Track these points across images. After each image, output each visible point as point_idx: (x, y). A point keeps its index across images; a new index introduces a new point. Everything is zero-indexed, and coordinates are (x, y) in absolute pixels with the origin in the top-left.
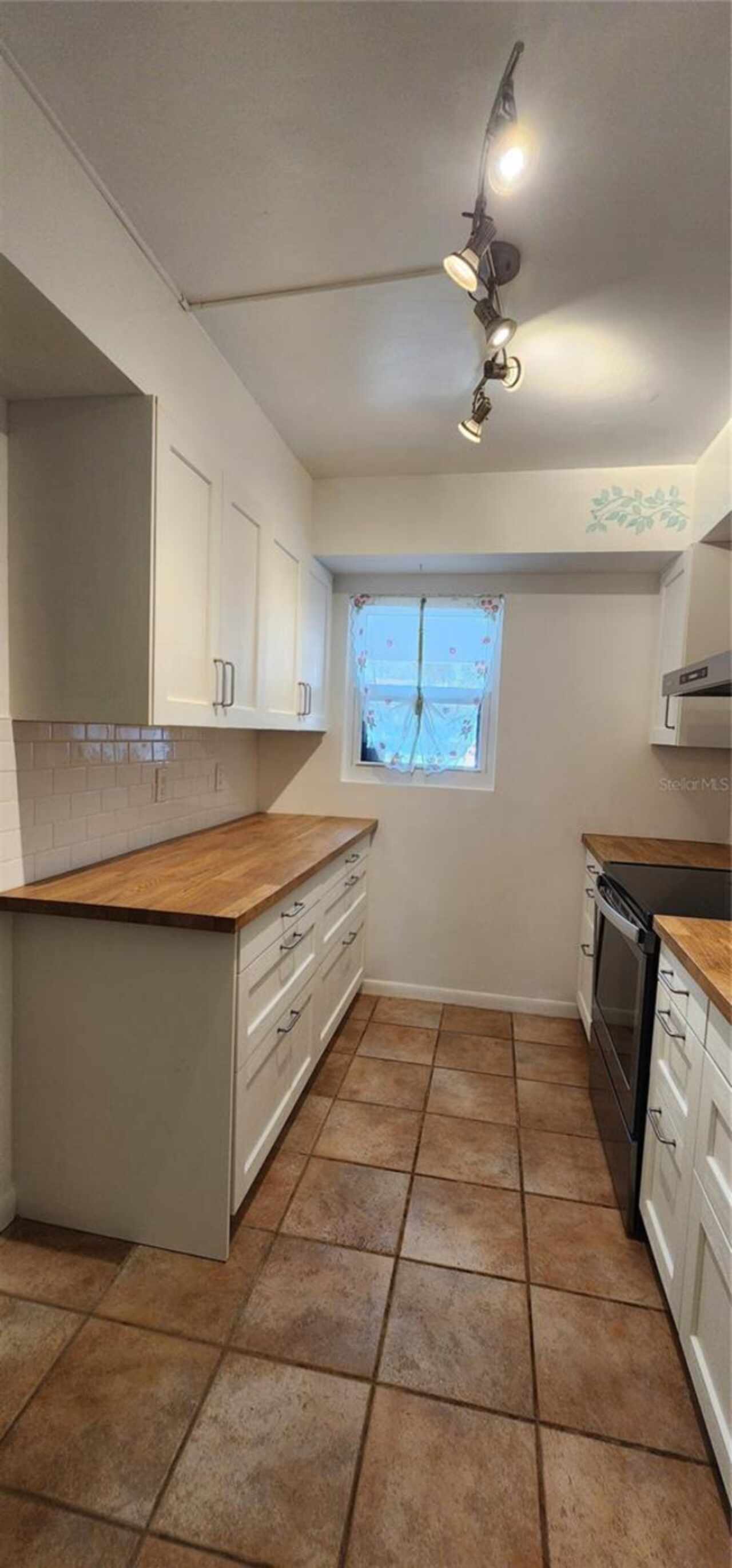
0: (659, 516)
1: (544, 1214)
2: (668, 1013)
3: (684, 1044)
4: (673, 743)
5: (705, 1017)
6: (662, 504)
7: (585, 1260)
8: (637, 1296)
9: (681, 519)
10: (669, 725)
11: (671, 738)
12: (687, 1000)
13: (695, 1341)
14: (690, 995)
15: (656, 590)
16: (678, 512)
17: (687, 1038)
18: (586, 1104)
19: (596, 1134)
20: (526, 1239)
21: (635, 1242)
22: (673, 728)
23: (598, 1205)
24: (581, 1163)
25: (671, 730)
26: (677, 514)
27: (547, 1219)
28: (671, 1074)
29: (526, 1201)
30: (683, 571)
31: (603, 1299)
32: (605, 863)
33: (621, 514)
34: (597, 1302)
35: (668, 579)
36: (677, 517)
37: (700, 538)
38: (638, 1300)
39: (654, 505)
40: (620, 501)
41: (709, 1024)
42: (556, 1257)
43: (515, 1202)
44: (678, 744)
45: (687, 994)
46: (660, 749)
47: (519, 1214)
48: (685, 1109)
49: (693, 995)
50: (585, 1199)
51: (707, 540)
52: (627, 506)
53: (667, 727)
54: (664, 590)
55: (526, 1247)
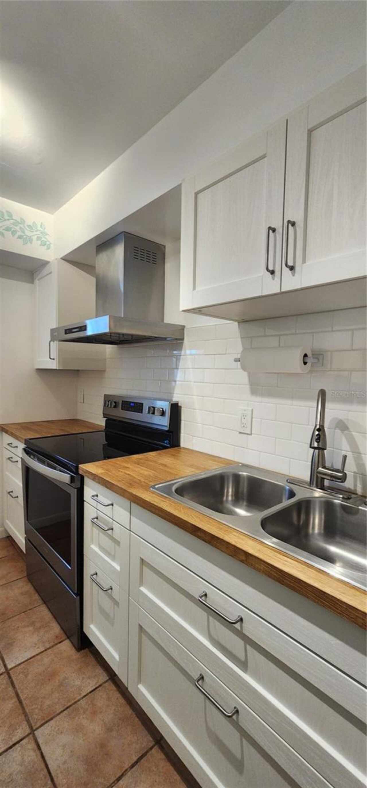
0: (36, 237)
1: (26, 676)
2: (97, 518)
3: (112, 533)
4: (54, 368)
5: (129, 514)
6: (36, 231)
7: (61, 685)
8: (94, 683)
9: (48, 243)
10: (51, 357)
11: (53, 365)
12: (113, 508)
13: (141, 687)
14: (114, 505)
15: (32, 282)
16: (46, 238)
17: (114, 529)
18: (28, 587)
19: (40, 601)
20: (20, 702)
21: (83, 651)
22: (54, 359)
23: (56, 644)
24: (38, 625)
25: (53, 360)
26: (46, 240)
27: (30, 677)
28: (101, 551)
29: (12, 676)
30: (51, 273)
31: (79, 700)
32: (26, 440)
33: (13, 229)
34: (76, 706)
35: (39, 277)
36: (46, 242)
37: (61, 256)
38: (96, 684)
39: (32, 231)
40: (12, 221)
41: (132, 517)
42: (44, 697)
43: (5, 682)
44: (57, 368)
45: (112, 505)
46: (42, 372)
47: (10, 689)
48: (118, 568)
49: (117, 504)
50: (48, 646)
51: (63, 258)
52: (16, 226)
53: (51, 359)
54: (37, 282)
55: (23, 708)
